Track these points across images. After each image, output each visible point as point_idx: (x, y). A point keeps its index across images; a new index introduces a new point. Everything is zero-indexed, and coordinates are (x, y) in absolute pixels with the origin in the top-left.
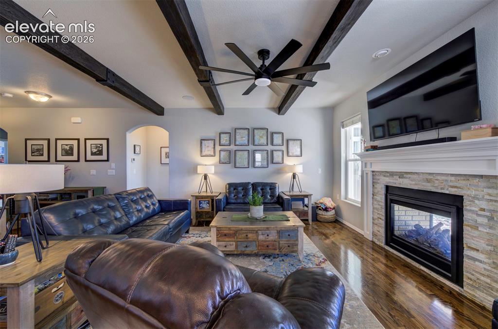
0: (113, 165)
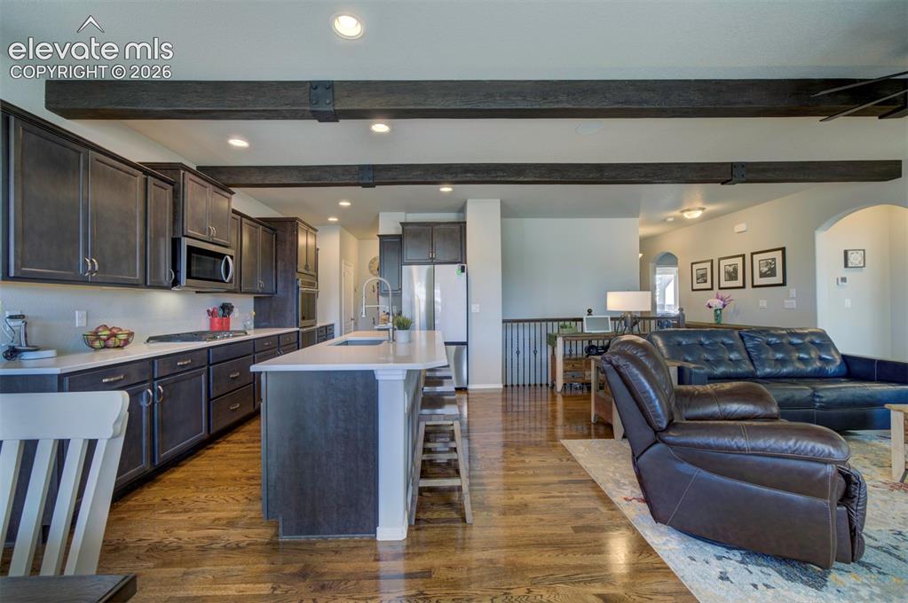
0: (793, 292)
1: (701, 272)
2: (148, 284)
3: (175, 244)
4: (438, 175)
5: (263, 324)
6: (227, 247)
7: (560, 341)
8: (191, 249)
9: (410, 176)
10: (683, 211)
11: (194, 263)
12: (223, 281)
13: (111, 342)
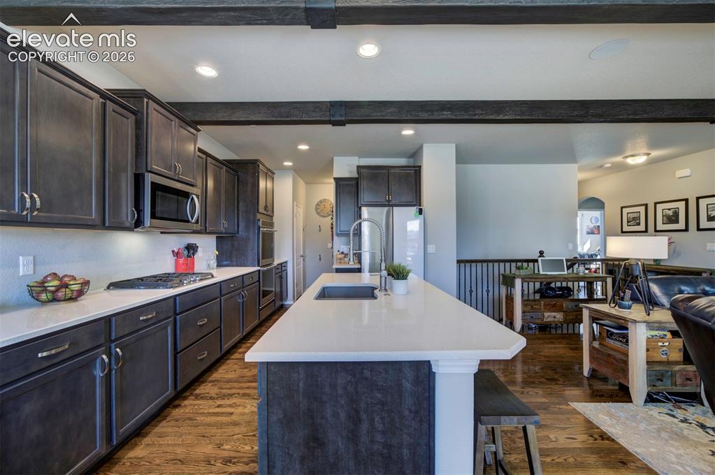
1: (631, 216)
2: (107, 225)
3: (138, 180)
4: (414, 113)
5: (225, 263)
6: (192, 186)
7: (518, 282)
8: (155, 186)
9: (383, 114)
10: (626, 157)
11: (158, 201)
12: (188, 221)
13: (60, 294)
